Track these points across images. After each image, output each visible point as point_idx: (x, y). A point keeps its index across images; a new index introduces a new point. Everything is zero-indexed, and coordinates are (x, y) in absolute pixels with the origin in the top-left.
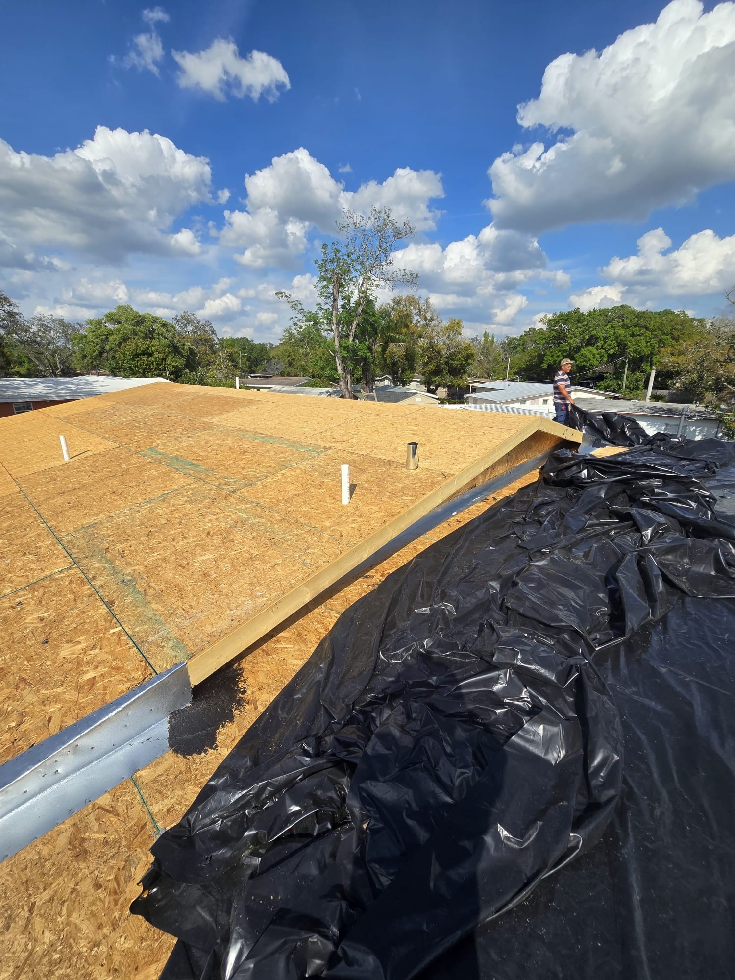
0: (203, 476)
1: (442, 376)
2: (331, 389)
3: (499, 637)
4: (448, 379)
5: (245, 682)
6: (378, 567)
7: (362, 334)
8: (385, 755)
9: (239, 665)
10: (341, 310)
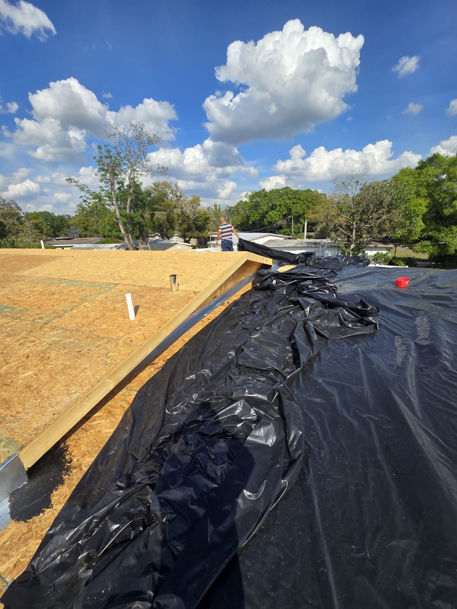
0: (19, 315)
1: (192, 231)
2: (118, 245)
3: (235, 383)
4: (196, 233)
5: (71, 454)
6: (160, 357)
7: (135, 206)
8: (173, 472)
9: (65, 444)
10: (118, 191)
